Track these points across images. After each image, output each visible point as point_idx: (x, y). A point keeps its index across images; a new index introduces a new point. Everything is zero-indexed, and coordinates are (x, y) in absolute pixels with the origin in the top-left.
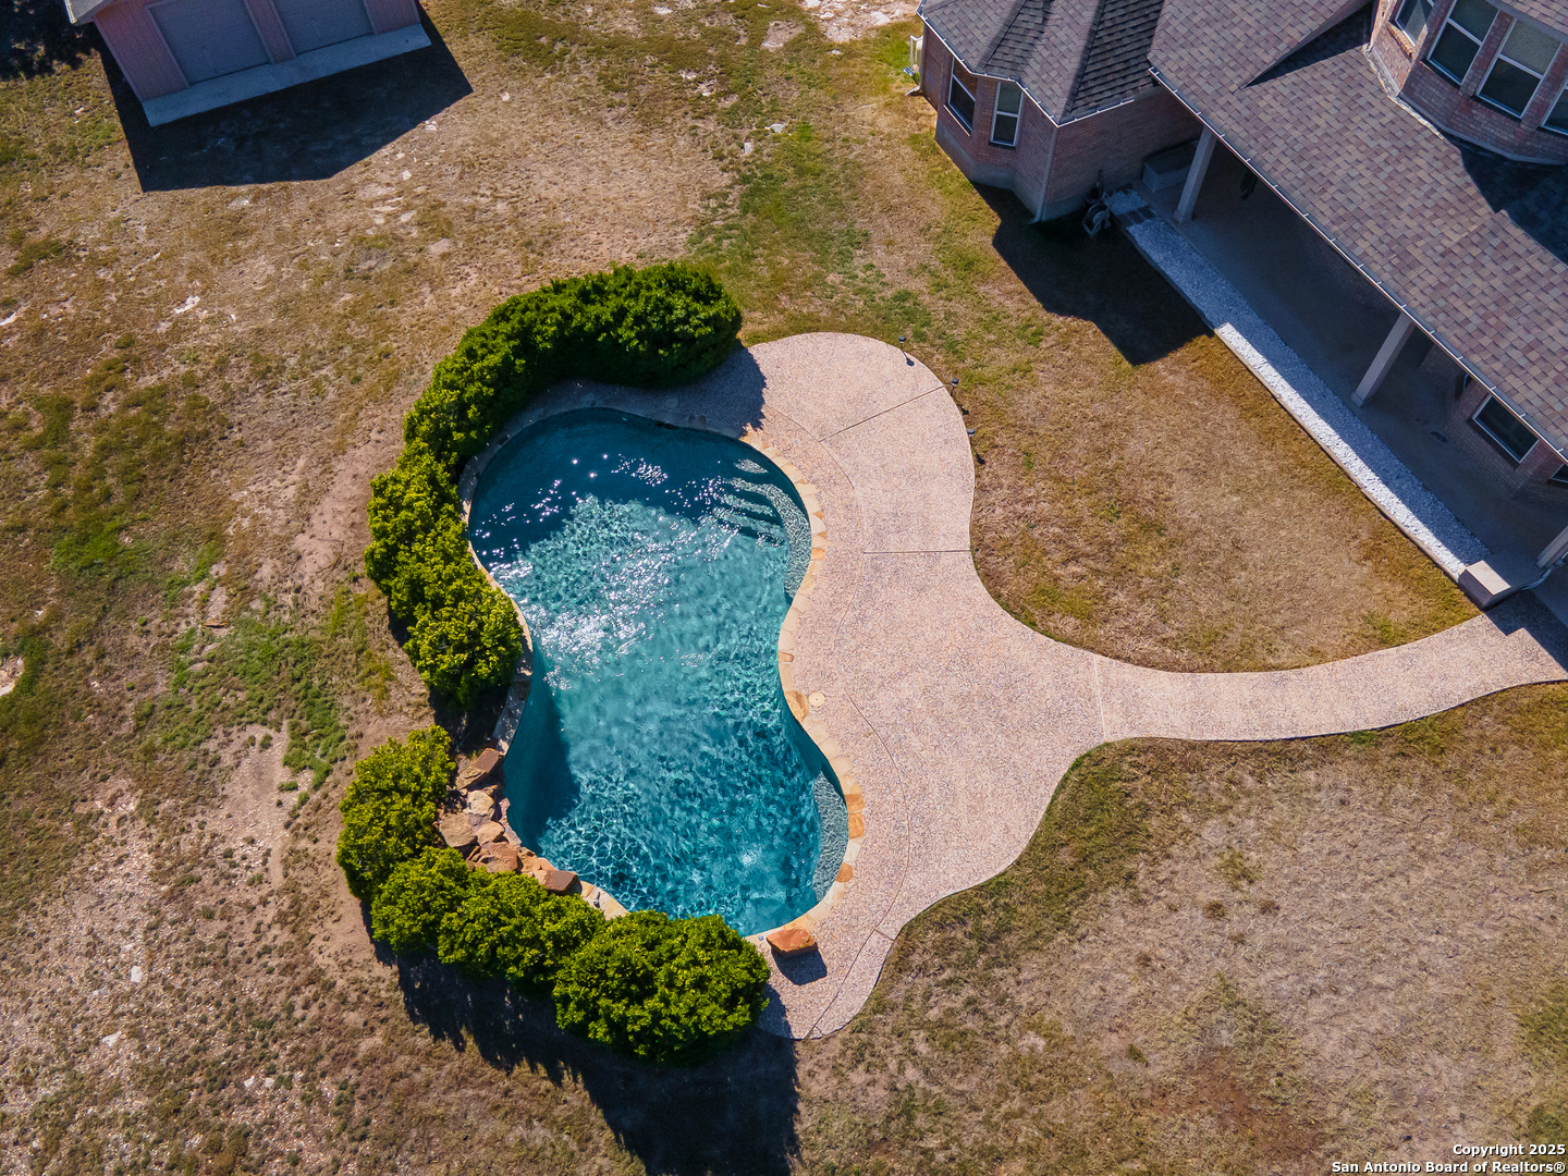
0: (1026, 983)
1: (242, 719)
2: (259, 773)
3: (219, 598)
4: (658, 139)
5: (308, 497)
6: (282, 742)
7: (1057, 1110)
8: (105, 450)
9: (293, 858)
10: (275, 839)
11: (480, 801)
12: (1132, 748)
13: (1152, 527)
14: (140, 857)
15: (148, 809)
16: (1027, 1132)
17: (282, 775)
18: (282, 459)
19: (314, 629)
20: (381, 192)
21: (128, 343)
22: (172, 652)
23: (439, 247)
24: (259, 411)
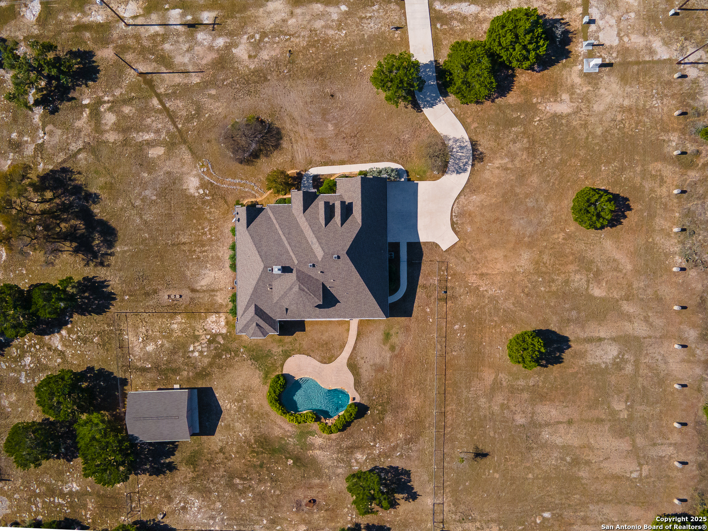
1: (306, 440)
2: (313, 439)
3: (290, 439)
4: (236, 367)
5: (280, 427)
6: (310, 437)
8: (262, 448)
9: (324, 438)
10: (321, 439)
11: (327, 421)
12: (348, 361)
14: (317, 452)
15: (312, 450)
17: (314, 437)
18: (273, 429)
19: (299, 431)
20: (229, 405)
21: (244, 443)
22: (295, 445)
23: (245, 402)
24: (264, 430)
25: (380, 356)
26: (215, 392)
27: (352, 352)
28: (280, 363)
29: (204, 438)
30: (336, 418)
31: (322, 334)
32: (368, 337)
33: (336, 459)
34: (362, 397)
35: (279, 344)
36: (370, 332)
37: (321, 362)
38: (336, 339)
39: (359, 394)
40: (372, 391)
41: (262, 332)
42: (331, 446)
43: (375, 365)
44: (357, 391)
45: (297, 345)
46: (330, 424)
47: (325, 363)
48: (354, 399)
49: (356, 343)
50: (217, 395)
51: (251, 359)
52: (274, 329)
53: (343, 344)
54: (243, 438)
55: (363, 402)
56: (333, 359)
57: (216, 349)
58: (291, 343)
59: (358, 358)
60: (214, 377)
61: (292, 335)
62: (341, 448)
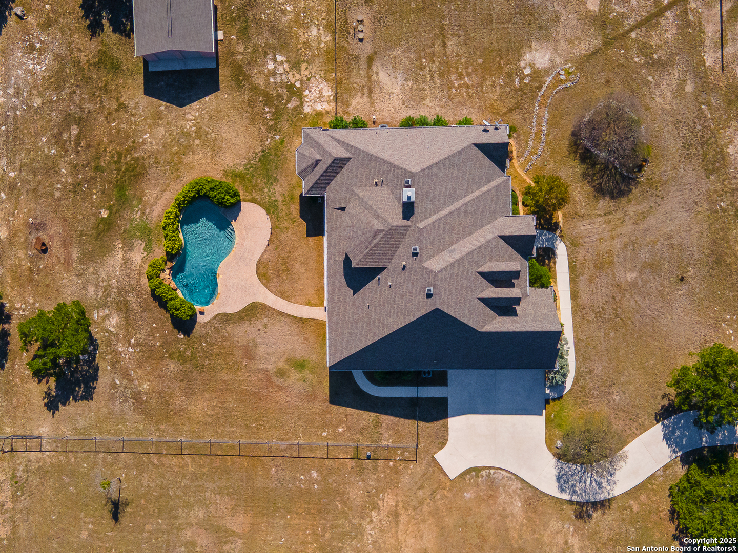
0: (230, 328)
1: (138, 237)
2: (139, 249)
3: (139, 213)
5: (158, 198)
6: (143, 245)
7: (225, 343)
8: (126, 170)
9: (141, 266)
10: (139, 261)
11: (167, 271)
12: (262, 304)
13: (288, 270)
14: (120, 256)
15: (123, 247)
16: (220, 344)
17: (142, 251)
18: (155, 186)
19: (153, 227)
20: (191, 117)
21: (134, 142)
22: (131, 220)
24: (153, 172)
25: (269, 354)
26: (212, 96)
27: (274, 310)
28: (258, 197)
29: (141, 79)
30: (173, 285)
31: (302, 263)
32: (298, 335)
33: (109, 285)
34: (205, 325)
35: (286, 195)
36: (306, 339)
37: (259, 262)
38: (295, 285)
39: (209, 322)
40: (214, 341)
41: (306, 169)
42: (129, 277)
43: (255, 345)
44: (214, 318)
45: (285, 224)
46: (162, 276)
47: (258, 268)
48: (202, 313)
49: (289, 316)
50: (207, 99)
51: (263, 151)
52: (311, 188)
53: (288, 297)
54: (141, 140)
55: (197, 327)
56: (264, 281)
57: (279, 96)
58: (289, 214)
59: (265, 320)
60: (235, 94)
61: (301, 216)
62: (126, 292)
